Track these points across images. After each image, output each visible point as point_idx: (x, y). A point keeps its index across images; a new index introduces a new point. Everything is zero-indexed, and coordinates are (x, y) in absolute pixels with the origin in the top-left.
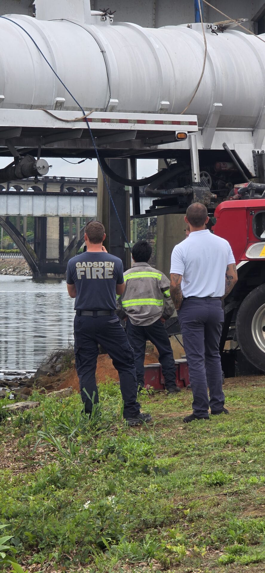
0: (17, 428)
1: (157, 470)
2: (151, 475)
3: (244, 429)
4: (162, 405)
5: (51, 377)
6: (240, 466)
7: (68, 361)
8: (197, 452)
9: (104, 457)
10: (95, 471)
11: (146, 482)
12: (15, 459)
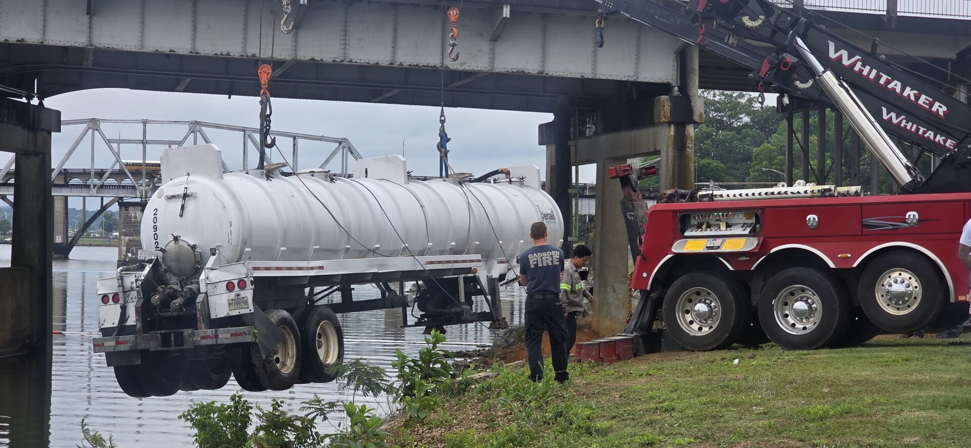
0: (480, 395)
1: (598, 431)
2: (593, 436)
3: (671, 397)
4: (601, 376)
5: (505, 350)
6: (667, 429)
7: (520, 336)
8: (631, 417)
9: (554, 420)
10: (546, 432)
11: (589, 442)
12: (478, 420)
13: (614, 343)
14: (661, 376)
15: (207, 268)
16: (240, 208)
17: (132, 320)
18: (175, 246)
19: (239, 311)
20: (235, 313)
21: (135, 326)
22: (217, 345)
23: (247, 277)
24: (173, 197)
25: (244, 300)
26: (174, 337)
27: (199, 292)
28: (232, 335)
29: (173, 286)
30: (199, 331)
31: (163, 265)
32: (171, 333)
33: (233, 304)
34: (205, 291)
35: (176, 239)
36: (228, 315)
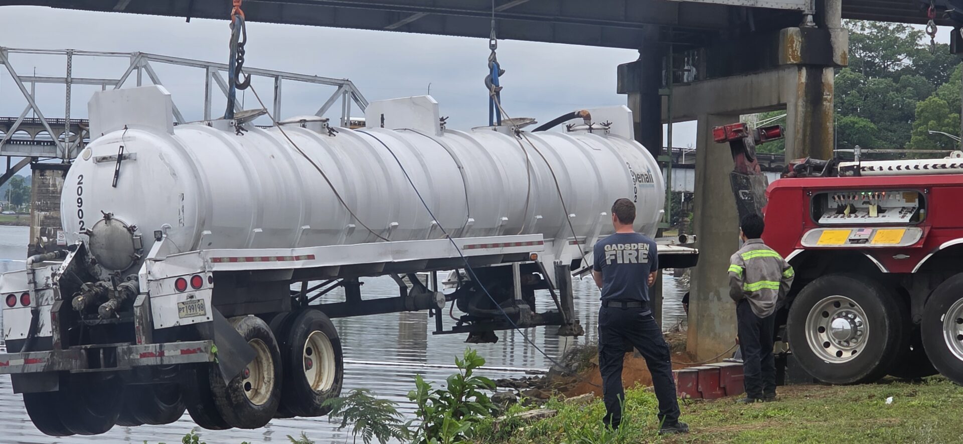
4: (700, 417)
5: (566, 378)
13: (718, 371)
14: (784, 419)
15: (150, 259)
16: (196, 175)
17: (47, 330)
18: (107, 227)
19: (193, 318)
20: (187, 321)
21: (51, 337)
22: (162, 366)
23: (204, 272)
24: (104, 159)
25: (200, 303)
26: (104, 354)
27: (139, 293)
28: (183, 352)
29: (103, 283)
30: (138, 346)
31: (90, 254)
32: (99, 349)
33: (185, 309)
34: (147, 291)
35: (108, 217)
36: (178, 325)
